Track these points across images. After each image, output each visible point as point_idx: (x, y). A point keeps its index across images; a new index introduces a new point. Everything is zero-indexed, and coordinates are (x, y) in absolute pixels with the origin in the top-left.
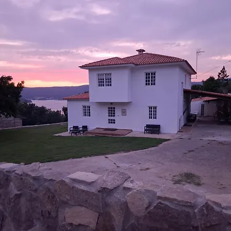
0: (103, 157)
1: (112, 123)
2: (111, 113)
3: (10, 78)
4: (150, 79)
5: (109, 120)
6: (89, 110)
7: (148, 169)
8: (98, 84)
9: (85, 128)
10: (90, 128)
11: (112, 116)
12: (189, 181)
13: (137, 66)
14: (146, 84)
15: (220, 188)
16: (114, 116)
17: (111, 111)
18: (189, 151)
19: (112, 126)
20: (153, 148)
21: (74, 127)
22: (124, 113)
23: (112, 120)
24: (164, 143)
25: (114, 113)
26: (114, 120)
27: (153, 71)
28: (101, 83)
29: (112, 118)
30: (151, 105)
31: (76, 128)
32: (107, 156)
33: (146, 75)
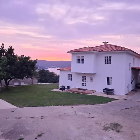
0: (70, 107)
1: (84, 85)
2: (84, 80)
3: (29, 58)
4: (108, 60)
5: (82, 83)
6: (71, 77)
7: (92, 117)
8: (76, 62)
9: (68, 87)
10: (71, 88)
11: (84, 81)
12: (114, 128)
13: (100, 52)
14: (106, 63)
15: (131, 136)
16: (85, 81)
17: (84, 78)
18: (126, 109)
19: (84, 87)
20: (104, 104)
21: (62, 86)
22: (91, 80)
23: (84, 84)
24: (112, 101)
25: (85, 80)
26: (85, 84)
27: (110, 55)
28: (78, 62)
29: (84, 82)
30: (108, 76)
31: (63, 87)
32: (73, 106)
33: (106, 57)
